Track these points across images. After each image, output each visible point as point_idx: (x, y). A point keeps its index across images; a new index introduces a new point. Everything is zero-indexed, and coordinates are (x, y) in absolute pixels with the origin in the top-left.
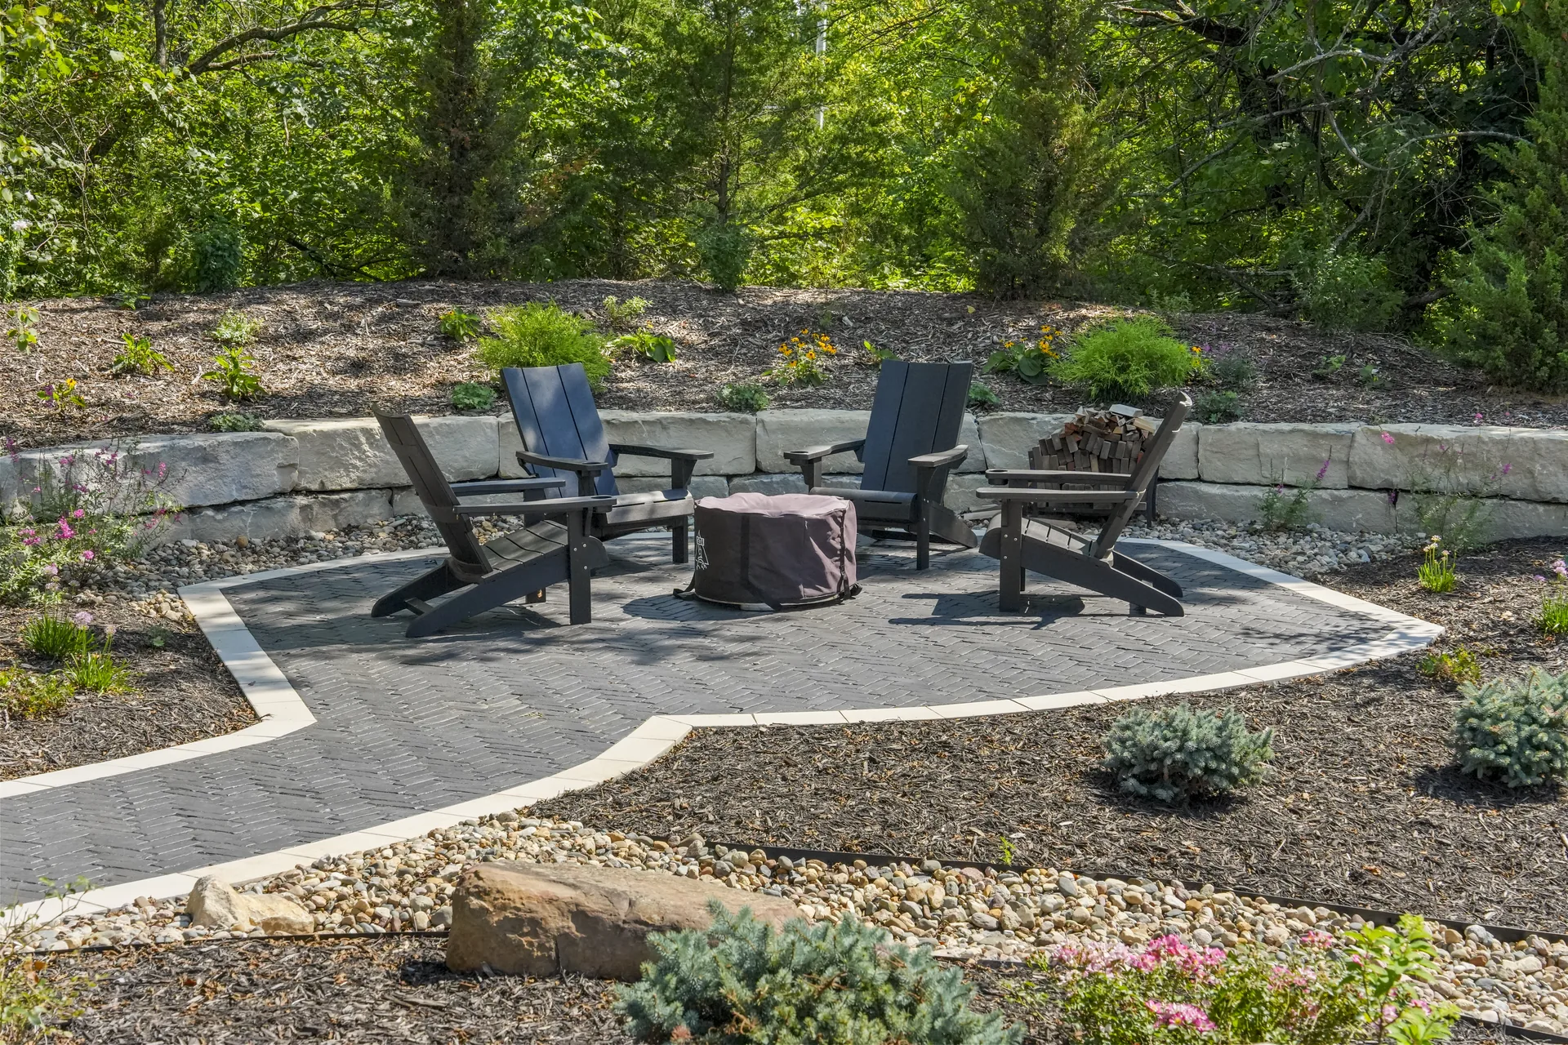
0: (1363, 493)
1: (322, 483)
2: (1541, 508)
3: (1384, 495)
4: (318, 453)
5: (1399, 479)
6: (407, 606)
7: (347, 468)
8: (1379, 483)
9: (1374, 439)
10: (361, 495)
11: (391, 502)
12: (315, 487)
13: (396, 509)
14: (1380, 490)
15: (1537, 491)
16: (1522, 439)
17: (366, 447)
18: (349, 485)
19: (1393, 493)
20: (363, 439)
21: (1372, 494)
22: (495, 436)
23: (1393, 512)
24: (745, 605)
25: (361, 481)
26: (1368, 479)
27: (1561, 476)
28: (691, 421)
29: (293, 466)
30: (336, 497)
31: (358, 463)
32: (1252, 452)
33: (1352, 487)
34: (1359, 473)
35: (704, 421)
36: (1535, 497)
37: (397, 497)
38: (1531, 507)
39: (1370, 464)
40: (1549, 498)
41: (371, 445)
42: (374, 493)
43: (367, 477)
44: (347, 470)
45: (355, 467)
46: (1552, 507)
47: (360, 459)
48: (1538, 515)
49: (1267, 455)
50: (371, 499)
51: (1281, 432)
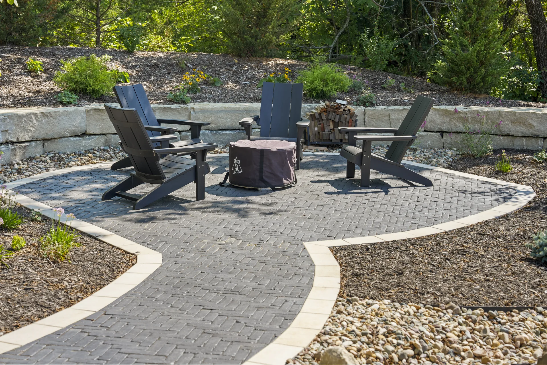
0: (431, 133)
1: (18, 138)
2: (501, 138)
3: (439, 134)
4: (16, 125)
5: (444, 128)
6: (118, 195)
7: (27, 131)
8: (437, 129)
9: (436, 112)
10: (33, 143)
11: (43, 145)
12: (15, 140)
13: (45, 149)
14: (437, 132)
15: (500, 131)
16: (495, 111)
17: (35, 122)
18: (28, 139)
19: (442, 133)
20: (34, 118)
21: (434, 134)
22: (85, 115)
23: (442, 140)
24: (260, 189)
25: (33, 137)
26: (433, 128)
27: (510, 125)
28: (165, 108)
29: (7, 131)
30: (23, 145)
31: (32, 129)
32: (387, 118)
33: (425, 131)
34: (429, 126)
35: (170, 108)
36: (499, 133)
37: (46, 144)
38: (497, 137)
39: (434, 122)
40: (505, 133)
41: (37, 120)
42: (38, 142)
43: (36, 135)
44: (27, 132)
45: (31, 131)
46: (506, 137)
47: (33, 127)
48: (500, 140)
49: (393, 119)
50: (37, 145)
51: (399, 110)
